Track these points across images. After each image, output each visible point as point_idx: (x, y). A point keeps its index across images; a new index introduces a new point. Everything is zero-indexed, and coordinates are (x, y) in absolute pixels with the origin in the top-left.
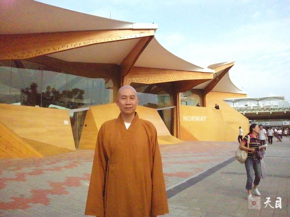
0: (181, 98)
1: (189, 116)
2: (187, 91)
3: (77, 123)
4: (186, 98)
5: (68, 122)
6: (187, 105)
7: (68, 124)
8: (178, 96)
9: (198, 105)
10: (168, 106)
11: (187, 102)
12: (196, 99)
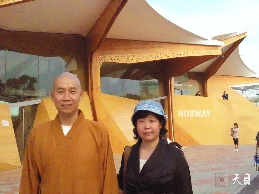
0: (174, 85)
1: (186, 111)
2: (181, 76)
3: (23, 125)
4: (181, 85)
5: (9, 122)
6: (182, 94)
7: (8, 125)
8: (170, 82)
9: (197, 95)
10: (157, 97)
11: (182, 91)
12: (194, 86)
